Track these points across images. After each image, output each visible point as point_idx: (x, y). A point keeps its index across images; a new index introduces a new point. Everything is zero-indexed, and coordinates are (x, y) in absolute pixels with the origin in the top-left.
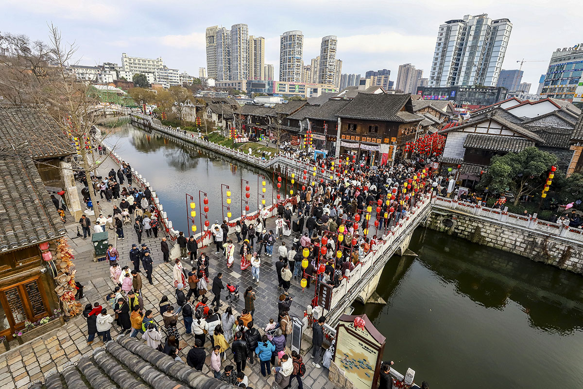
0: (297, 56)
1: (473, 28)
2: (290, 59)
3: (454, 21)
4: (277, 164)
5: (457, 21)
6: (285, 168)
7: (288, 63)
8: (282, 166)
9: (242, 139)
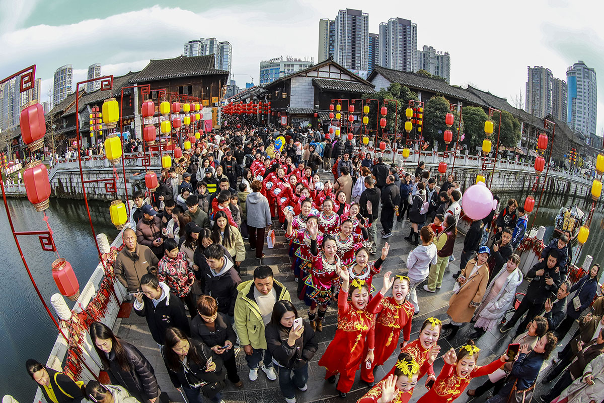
0: (67, 85)
1: (208, 46)
2: (62, 90)
3: (194, 41)
4: (56, 180)
5: (197, 41)
6: (68, 180)
7: (60, 94)
8: (64, 179)
9: (14, 167)
